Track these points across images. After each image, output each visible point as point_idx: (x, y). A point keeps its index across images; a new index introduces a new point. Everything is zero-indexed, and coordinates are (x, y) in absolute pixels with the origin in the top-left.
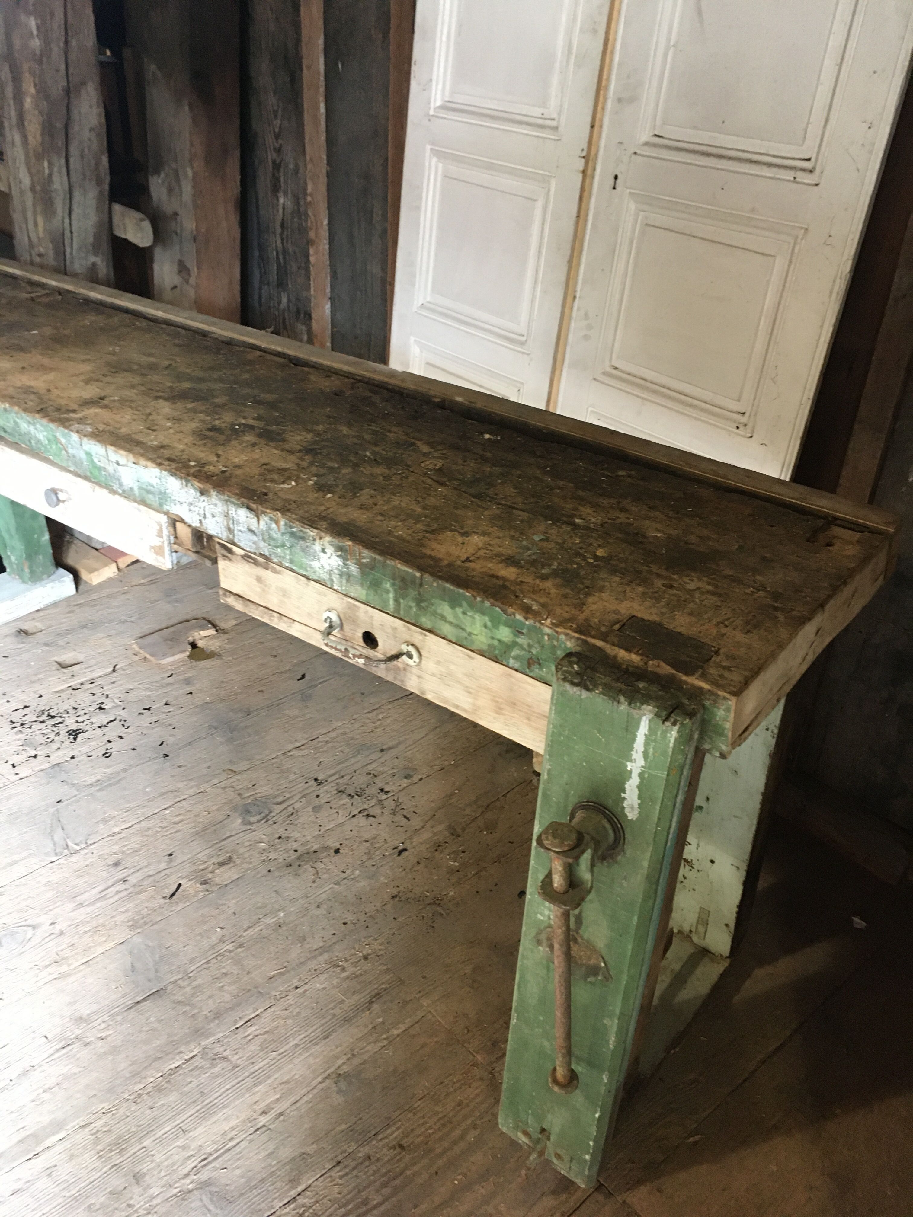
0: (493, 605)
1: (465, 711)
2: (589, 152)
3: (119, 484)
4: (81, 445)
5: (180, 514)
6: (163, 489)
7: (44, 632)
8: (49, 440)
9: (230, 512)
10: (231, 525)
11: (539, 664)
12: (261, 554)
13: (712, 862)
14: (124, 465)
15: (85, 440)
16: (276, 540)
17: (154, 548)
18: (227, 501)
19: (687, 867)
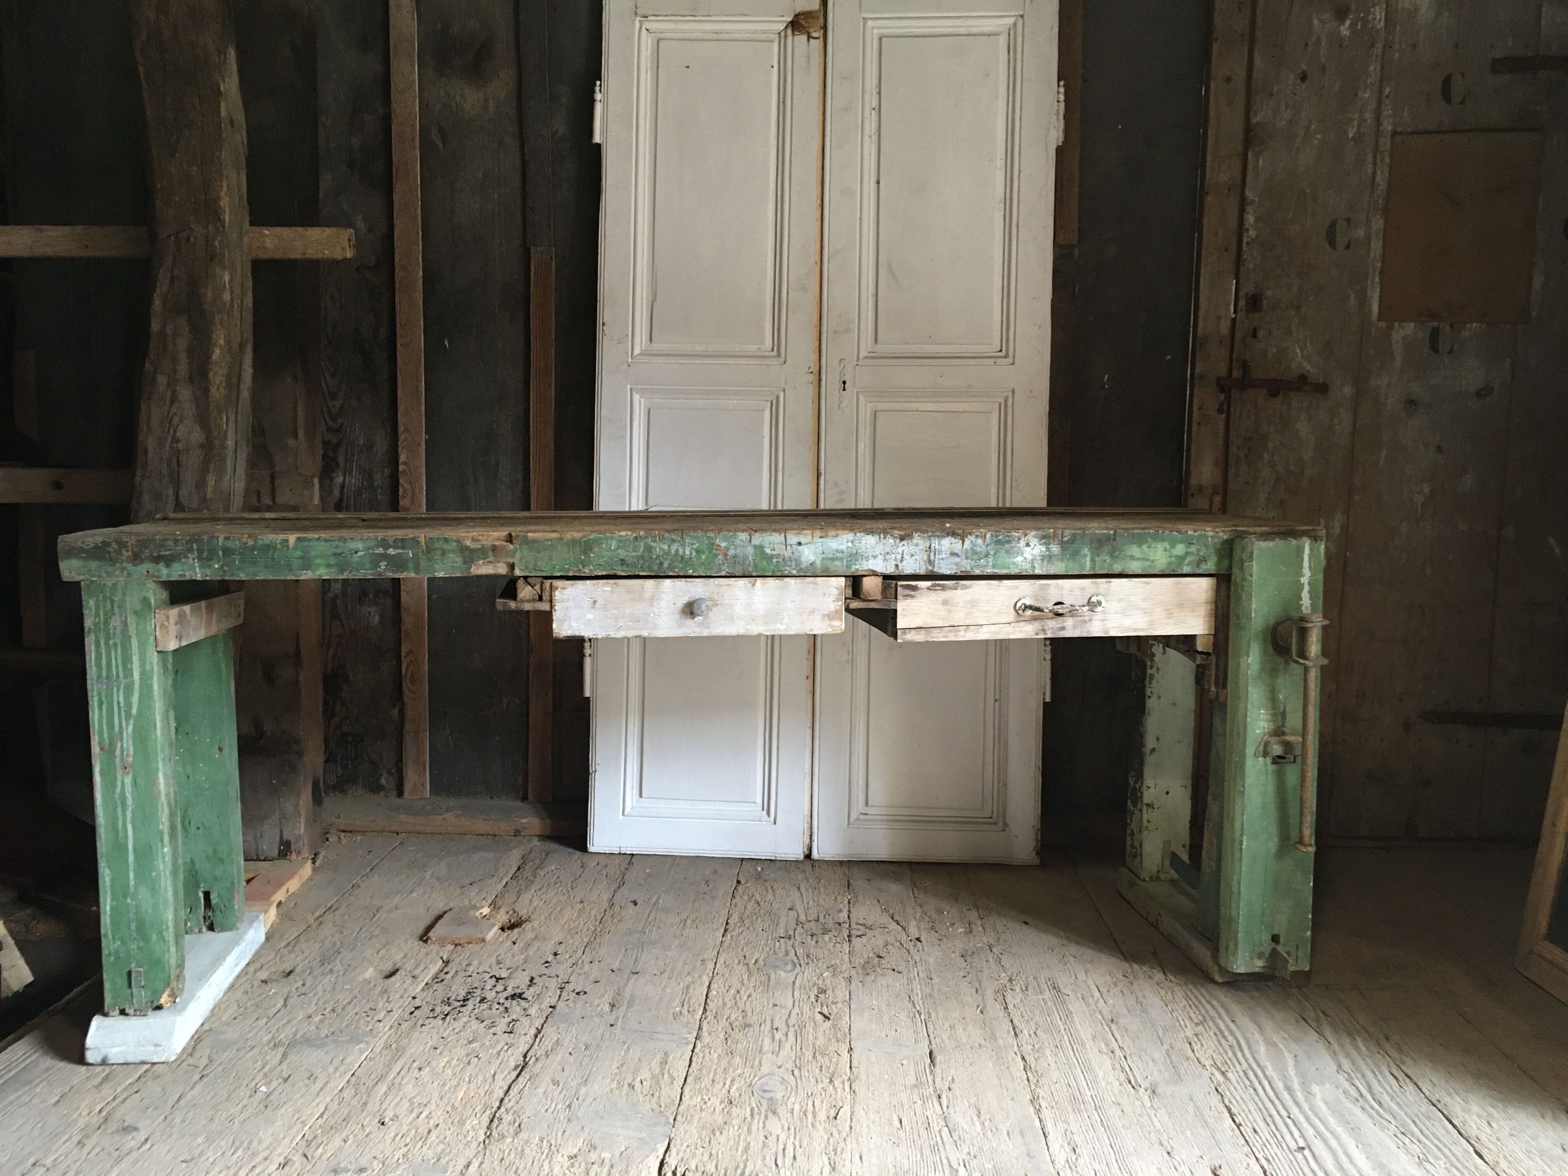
0: (1171, 532)
2: (815, 369)
3: (796, 565)
4: (750, 541)
5: (871, 567)
6: (854, 551)
7: (298, 970)
8: (698, 552)
9: (933, 545)
10: (932, 557)
11: (1205, 561)
12: (962, 572)
13: (1167, 793)
14: (807, 544)
15: (757, 535)
16: (980, 553)
17: (828, 615)
18: (930, 537)
19: (1150, 810)
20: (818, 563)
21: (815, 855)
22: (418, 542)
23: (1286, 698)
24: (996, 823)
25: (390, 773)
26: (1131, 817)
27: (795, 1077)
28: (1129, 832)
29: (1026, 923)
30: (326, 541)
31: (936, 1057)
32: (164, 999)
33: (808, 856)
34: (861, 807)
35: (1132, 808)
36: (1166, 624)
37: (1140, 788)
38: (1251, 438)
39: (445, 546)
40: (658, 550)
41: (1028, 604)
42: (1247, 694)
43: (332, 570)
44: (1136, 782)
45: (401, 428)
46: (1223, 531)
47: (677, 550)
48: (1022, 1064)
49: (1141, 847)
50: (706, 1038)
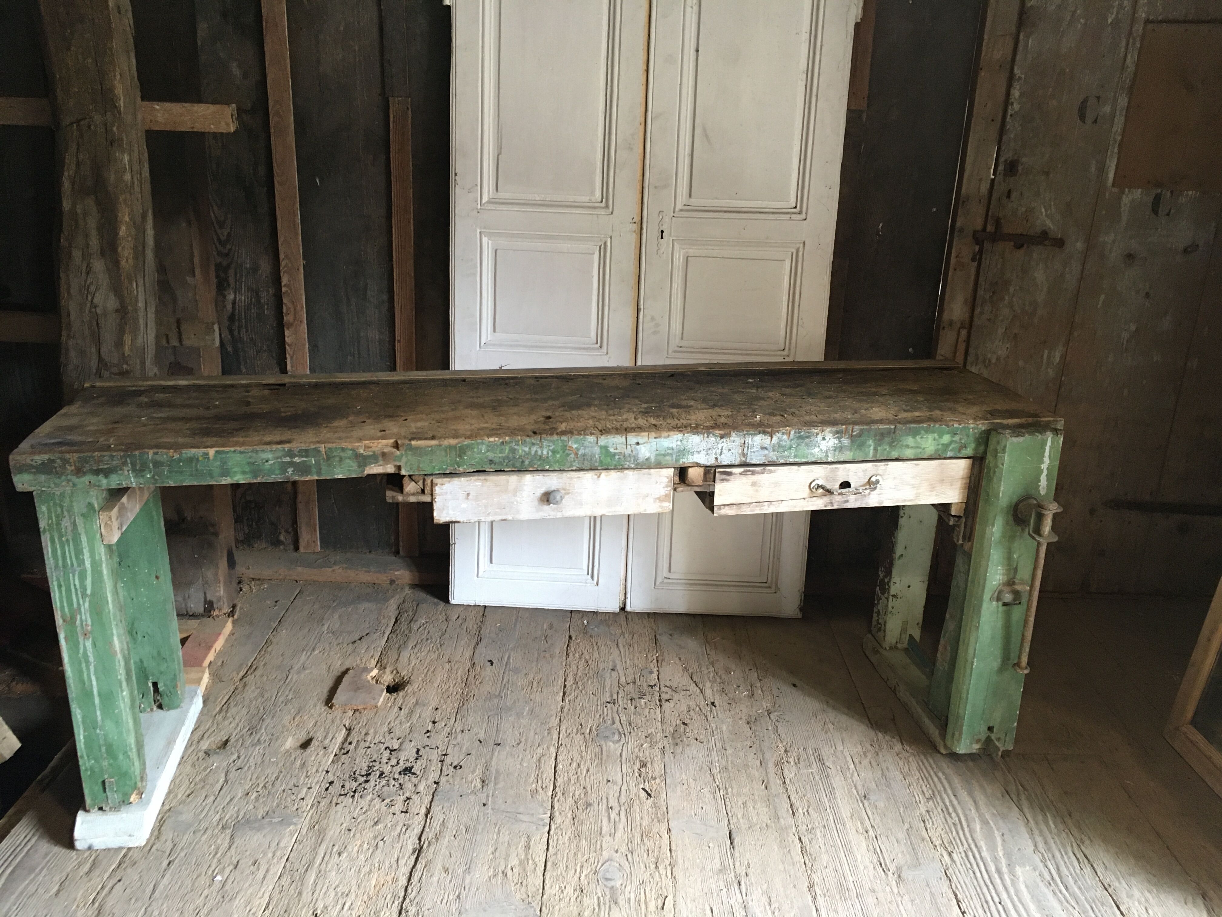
0: (941, 425)
1: (910, 500)
2: (637, 219)
3: (634, 460)
4: (597, 443)
5: (696, 460)
6: (682, 448)
7: (232, 740)
8: (554, 452)
9: (747, 442)
10: (746, 451)
11: (966, 447)
12: (769, 461)
13: (909, 587)
14: (644, 443)
15: (603, 437)
16: (785, 446)
17: (659, 498)
18: (745, 435)
19: (894, 600)
20: (653, 459)
21: (628, 608)
22: (319, 451)
23: (1019, 557)
24: (770, 587)
25: (287, 531)
26: (878, 601)
27: (629, 862)
28: (875, 610)
29: (794, 685)
30: (241, 453)
31: (734, 839)
32: (133, 798)
33: (623, 609)
34: (665, 574)
35: (880, 595)
36: (929, 495)
37: (889, 582)
38: (996, 283)
39: (342, 454)
40: (520, 451)
41: (820, 484)
42: (990, 555)
43: (247, 476)
44: (886, 576)
45: (282, 256)
46: (983, 424)
47: (536, 451)
48: (799, 846)
49: (885, 625)
50: (558, 819)
